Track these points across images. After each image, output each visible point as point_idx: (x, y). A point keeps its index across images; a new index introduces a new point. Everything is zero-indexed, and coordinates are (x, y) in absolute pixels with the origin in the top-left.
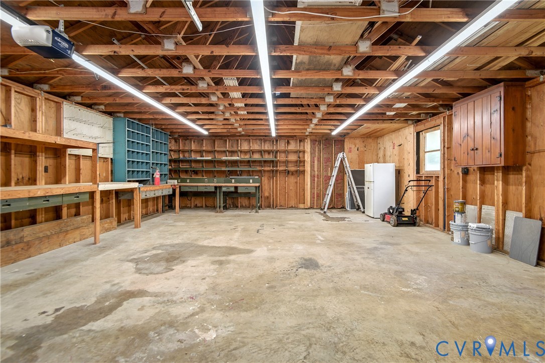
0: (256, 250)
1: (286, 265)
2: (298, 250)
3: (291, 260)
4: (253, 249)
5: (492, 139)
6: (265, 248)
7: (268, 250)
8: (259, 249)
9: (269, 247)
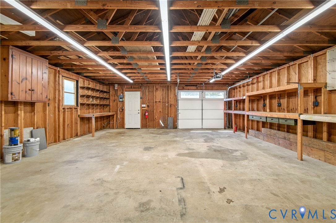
0: (176, 156)
1: (159, 148)
2: (148, 156)
3: (156, 150)
4: (178, 157)
5: (43, 87)
6: (169, 157)
7: (168, 156)
8: (174, 156)
9: (167, 158)
